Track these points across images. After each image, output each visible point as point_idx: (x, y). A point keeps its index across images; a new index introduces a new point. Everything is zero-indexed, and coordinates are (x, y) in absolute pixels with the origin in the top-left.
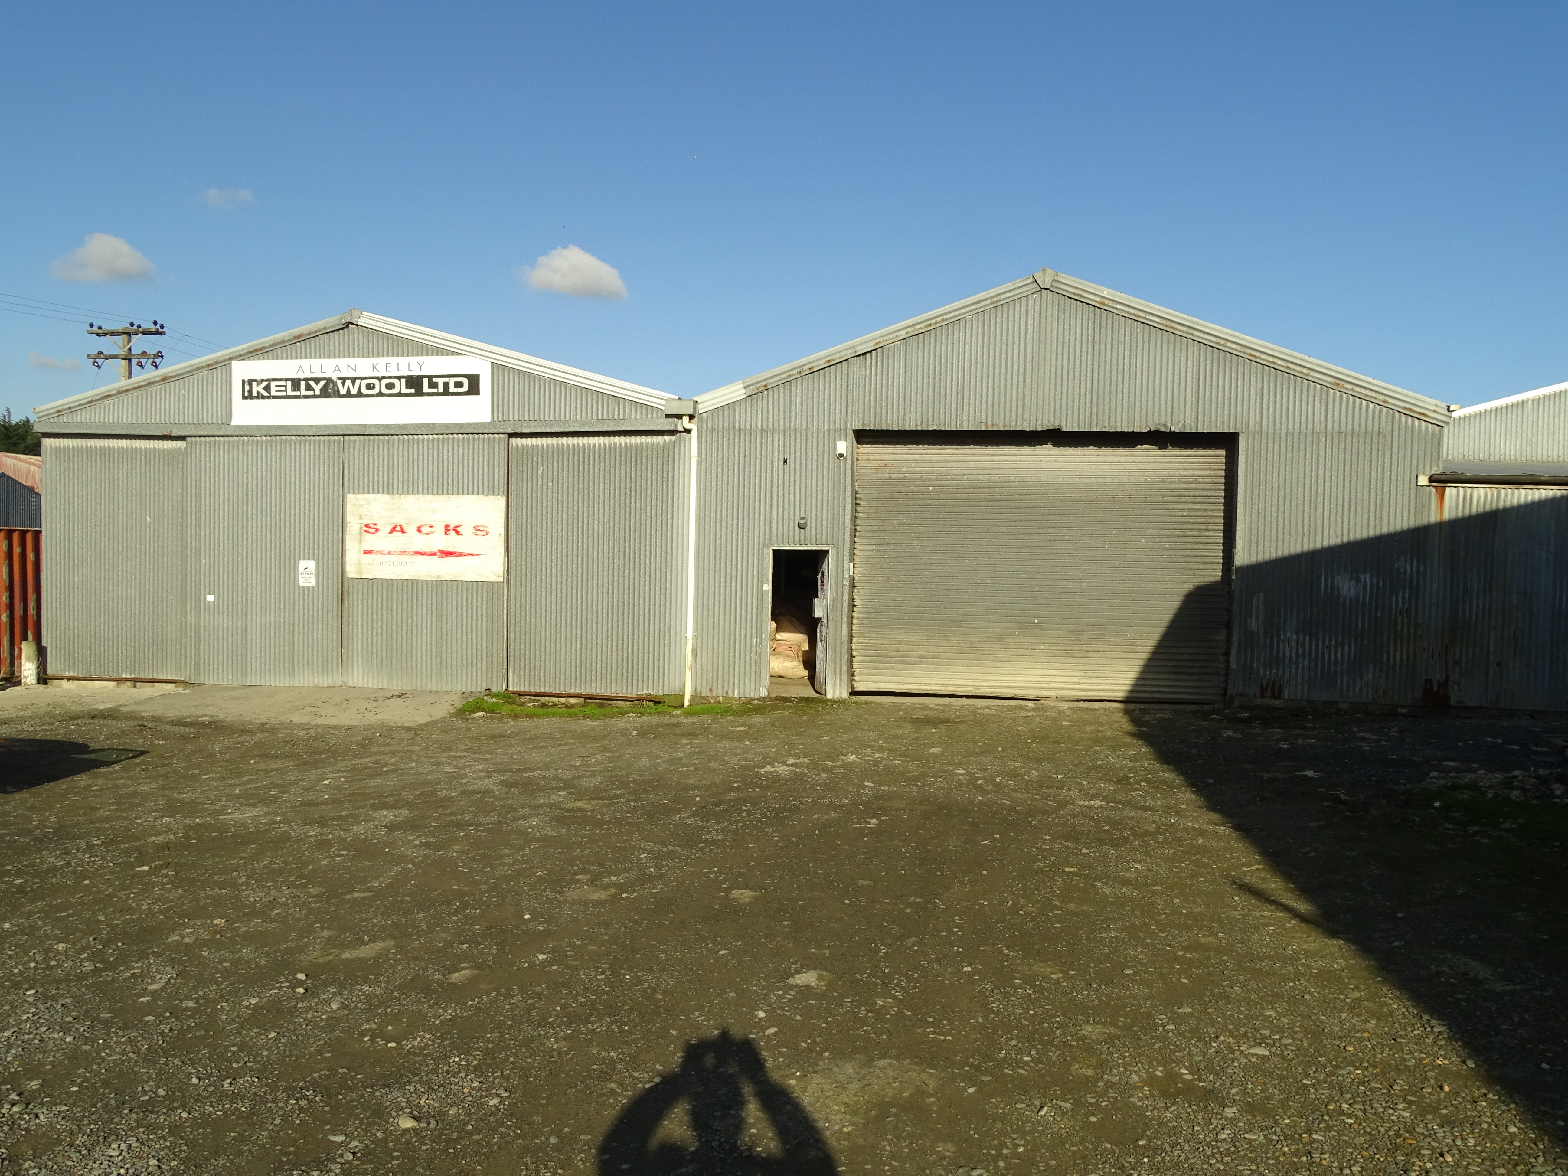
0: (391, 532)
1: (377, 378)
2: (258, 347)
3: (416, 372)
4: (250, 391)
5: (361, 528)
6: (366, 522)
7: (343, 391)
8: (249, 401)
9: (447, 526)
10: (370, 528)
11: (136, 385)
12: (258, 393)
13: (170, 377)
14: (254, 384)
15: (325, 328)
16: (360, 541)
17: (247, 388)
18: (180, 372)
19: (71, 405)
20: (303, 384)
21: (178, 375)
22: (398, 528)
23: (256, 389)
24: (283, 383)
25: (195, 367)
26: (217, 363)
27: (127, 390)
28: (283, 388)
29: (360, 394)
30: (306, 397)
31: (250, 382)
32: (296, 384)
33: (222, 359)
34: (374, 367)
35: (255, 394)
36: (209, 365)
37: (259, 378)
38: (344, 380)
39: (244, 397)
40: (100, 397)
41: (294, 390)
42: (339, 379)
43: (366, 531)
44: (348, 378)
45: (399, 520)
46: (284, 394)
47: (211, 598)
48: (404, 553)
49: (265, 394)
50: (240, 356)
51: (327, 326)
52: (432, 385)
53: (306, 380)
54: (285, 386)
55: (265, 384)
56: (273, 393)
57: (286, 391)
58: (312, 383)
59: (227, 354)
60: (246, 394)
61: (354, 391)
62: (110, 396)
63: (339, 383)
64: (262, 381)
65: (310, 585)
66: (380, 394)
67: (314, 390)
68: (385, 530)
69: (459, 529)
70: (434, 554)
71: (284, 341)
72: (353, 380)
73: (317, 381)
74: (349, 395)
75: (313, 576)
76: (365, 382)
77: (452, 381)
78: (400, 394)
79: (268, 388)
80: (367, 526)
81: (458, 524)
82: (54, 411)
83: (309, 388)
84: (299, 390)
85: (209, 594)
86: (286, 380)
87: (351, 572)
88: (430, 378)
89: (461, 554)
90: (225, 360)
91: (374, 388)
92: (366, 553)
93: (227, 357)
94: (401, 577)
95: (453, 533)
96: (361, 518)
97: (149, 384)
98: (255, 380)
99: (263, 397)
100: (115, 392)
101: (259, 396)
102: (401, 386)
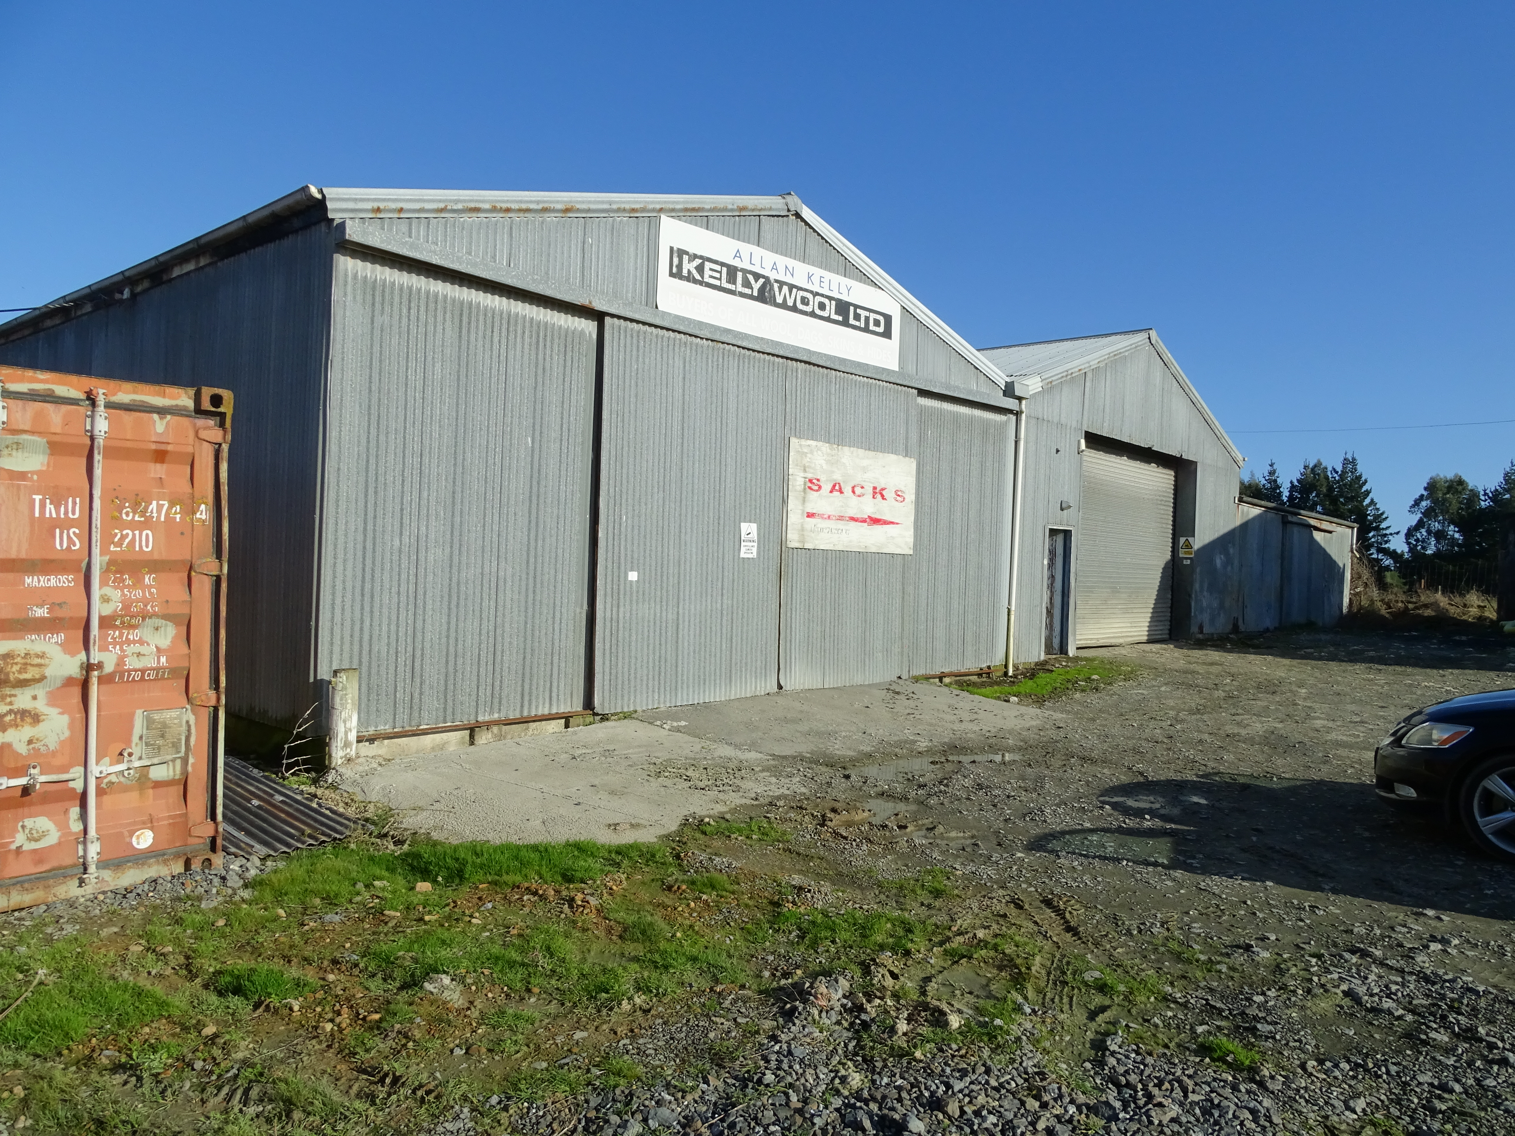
0: (831, 492)
1: (811, 292)
2: (696, 206)
3: (845, 297)
4: (680, 266)
5: (805, 484)
6: (810, 476)
7: (779, 300)
8: (677, 280)
9: (875, 488)
10: (813, 485)
11: (524, 206)
12: (689, 271)
13: (578, 210)
14: (686, 258)
15: (770, 209)
16: (804, 501)
17: (676, 261)
18: (593, 207)
19: (405, 206)
20: (740, 275)
21: (589, 211)
22: (837, 487)
23: (689, 266)
24: (718, 268)
25: (615, 207)
26: (643, 210)
27: (508, 210)
28: (717, 275)
29: (794, 309)
30: (742, 295)
31: (681, 253)
32: (732, 272)
33: (651, 206)
34: (809, 278)
35: (685, 273)
36: (633, 210)
37: (691, 251)
38: (781, 284)
39: (672, 275)
40: (460, 206)
41: (729, 282)
42: (777, 281)
43: (810, 488)
44: (786, 283)
45: (838, 477)
46: (717, 283)
47: (633, 576)
48: (841, 518)
49: (698, 277)
50: (673, 210)
51: (774, 207)
52: (857, 317)
53: (745, 271)
54: (720, 272)
55: (698, 262)
56: (707, 279)
57: (720, 279)
58: (751, 277)
59: (659, 203)
60: (675, 270)
61: (790, 303)
62: (477, 210)
63: (776, 286)
64: (695, 256)
65: (750, 556)
66: (812, 314)
67: (752, 288)
68: (827, 487)
69: (884, 493)
70: (864, 521)
71: (725, 209)
72: (791, 287)
73: (757, 276)
74: (784, 306)
75: (756, 544)
76: (802, 293)
77: (873, 316)
78: (828, 319)
79: (700, 269)
80: (811, 481)
81: (883, 486)
82: (369, 206)
83: (747, 284)
84: (734, 283)
85: (632, 570)
86: (722, 264)
87: (793, 540)
88: (856, 307)
89: (886, 523)
90: (653, 210)
91: (807, 304)
92: (810, 515)
93: (658, 207)
94: (837, 548)
95: (879, 496)
96: (805, 471)
97: (545, 210)
98: (687, 253)
99: (695, 281)
100: (487, 206)
101: (690, 278)
102: (831, 310)
